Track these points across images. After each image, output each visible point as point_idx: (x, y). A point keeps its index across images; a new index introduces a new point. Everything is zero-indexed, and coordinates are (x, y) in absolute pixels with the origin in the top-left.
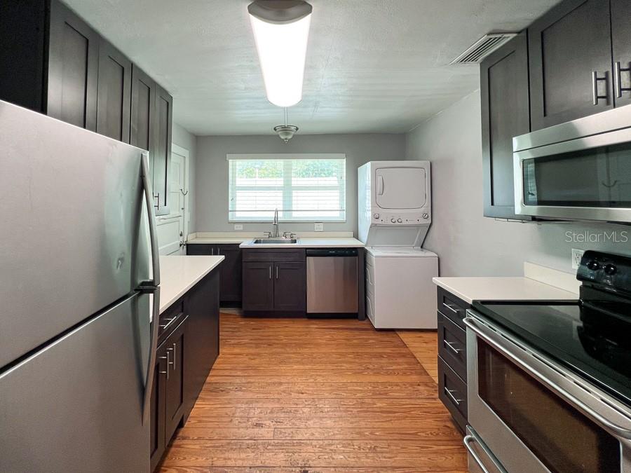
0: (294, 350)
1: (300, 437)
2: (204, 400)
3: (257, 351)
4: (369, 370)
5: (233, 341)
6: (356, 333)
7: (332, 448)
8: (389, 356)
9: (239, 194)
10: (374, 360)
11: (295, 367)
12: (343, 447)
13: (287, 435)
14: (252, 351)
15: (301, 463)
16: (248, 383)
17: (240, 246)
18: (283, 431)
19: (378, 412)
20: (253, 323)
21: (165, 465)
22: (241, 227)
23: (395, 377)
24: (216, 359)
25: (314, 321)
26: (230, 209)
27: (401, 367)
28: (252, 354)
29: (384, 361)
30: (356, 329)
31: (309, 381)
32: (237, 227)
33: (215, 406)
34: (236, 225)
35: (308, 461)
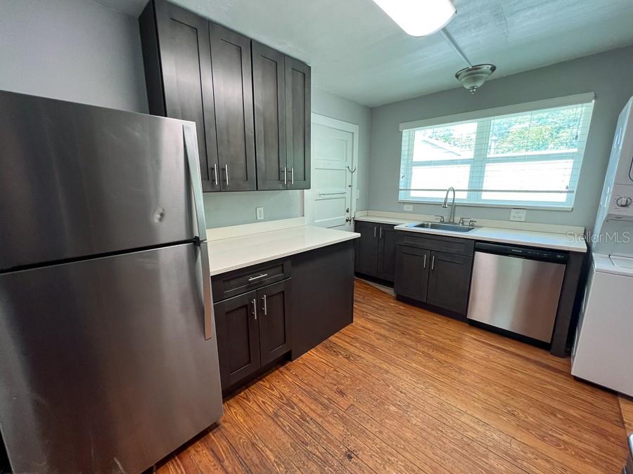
0: (426, 350)
1: (368, 426)
2: (317, 351)
3: (387, 333)
4: (513, 417)
5: (371, 317)
6: (532, 366)
7: (392, 459)
8: (568, 419)
9: (416, 170)
10: (532, 411)
11: (414, 365)
12: (404, 466)
13: (358, 416)
14: (383, 332)
15: (351, 447)
16: (359, 356)
17: (395, 228)
18: (357, 410)
19: (482, 468)
20: (402, 307)
21: (267, 378)
22: (410, 208)
23: (553, 449)
24: (347, 325)
25: (475, 330)
26: (400, 188)
27: (581, 445)
28: (380, 335)
29: (550, 420)
30: (536, 362)
31: (419, 386)
32: (406, 207)
33: (322, 360)
34: (405, 206)
35: (359, 451)
